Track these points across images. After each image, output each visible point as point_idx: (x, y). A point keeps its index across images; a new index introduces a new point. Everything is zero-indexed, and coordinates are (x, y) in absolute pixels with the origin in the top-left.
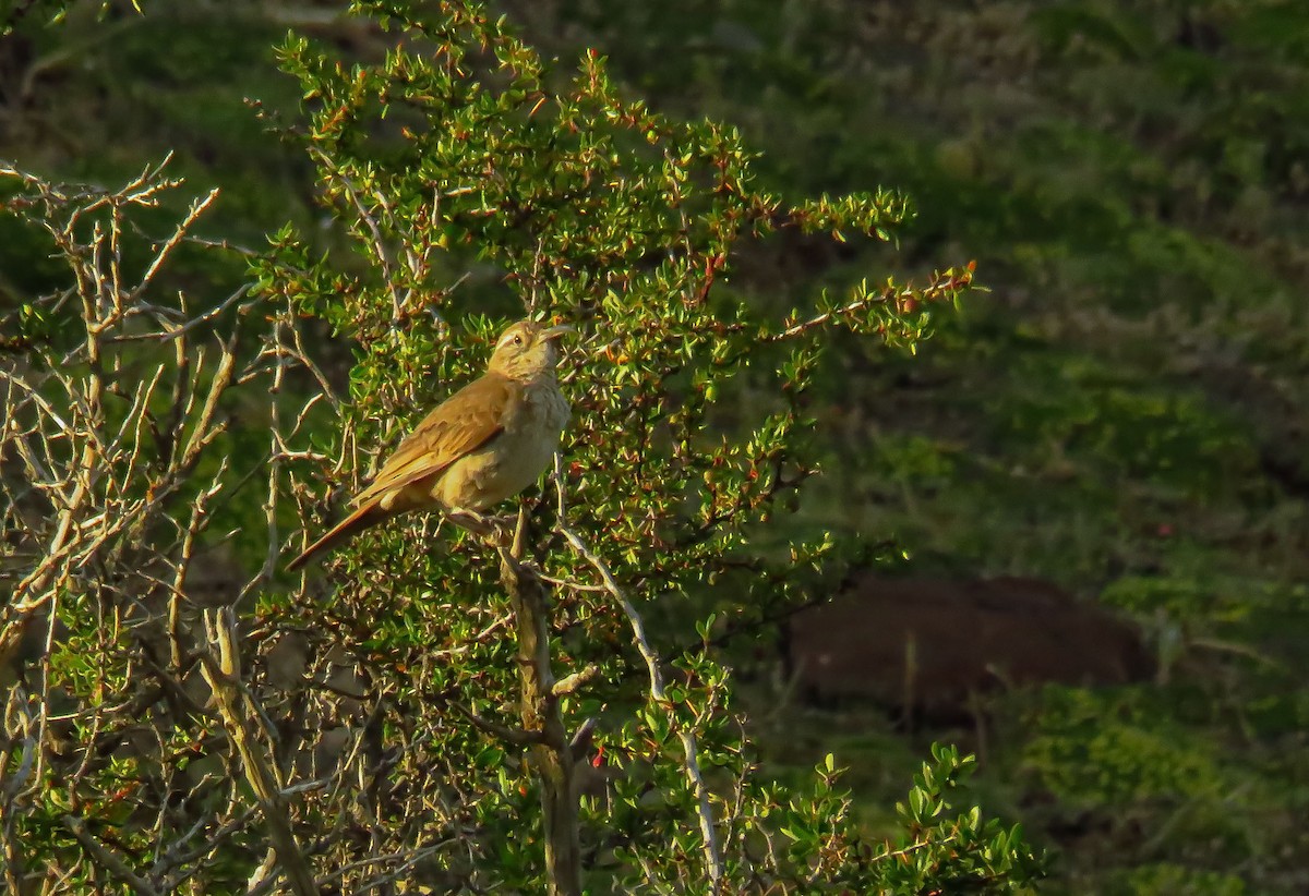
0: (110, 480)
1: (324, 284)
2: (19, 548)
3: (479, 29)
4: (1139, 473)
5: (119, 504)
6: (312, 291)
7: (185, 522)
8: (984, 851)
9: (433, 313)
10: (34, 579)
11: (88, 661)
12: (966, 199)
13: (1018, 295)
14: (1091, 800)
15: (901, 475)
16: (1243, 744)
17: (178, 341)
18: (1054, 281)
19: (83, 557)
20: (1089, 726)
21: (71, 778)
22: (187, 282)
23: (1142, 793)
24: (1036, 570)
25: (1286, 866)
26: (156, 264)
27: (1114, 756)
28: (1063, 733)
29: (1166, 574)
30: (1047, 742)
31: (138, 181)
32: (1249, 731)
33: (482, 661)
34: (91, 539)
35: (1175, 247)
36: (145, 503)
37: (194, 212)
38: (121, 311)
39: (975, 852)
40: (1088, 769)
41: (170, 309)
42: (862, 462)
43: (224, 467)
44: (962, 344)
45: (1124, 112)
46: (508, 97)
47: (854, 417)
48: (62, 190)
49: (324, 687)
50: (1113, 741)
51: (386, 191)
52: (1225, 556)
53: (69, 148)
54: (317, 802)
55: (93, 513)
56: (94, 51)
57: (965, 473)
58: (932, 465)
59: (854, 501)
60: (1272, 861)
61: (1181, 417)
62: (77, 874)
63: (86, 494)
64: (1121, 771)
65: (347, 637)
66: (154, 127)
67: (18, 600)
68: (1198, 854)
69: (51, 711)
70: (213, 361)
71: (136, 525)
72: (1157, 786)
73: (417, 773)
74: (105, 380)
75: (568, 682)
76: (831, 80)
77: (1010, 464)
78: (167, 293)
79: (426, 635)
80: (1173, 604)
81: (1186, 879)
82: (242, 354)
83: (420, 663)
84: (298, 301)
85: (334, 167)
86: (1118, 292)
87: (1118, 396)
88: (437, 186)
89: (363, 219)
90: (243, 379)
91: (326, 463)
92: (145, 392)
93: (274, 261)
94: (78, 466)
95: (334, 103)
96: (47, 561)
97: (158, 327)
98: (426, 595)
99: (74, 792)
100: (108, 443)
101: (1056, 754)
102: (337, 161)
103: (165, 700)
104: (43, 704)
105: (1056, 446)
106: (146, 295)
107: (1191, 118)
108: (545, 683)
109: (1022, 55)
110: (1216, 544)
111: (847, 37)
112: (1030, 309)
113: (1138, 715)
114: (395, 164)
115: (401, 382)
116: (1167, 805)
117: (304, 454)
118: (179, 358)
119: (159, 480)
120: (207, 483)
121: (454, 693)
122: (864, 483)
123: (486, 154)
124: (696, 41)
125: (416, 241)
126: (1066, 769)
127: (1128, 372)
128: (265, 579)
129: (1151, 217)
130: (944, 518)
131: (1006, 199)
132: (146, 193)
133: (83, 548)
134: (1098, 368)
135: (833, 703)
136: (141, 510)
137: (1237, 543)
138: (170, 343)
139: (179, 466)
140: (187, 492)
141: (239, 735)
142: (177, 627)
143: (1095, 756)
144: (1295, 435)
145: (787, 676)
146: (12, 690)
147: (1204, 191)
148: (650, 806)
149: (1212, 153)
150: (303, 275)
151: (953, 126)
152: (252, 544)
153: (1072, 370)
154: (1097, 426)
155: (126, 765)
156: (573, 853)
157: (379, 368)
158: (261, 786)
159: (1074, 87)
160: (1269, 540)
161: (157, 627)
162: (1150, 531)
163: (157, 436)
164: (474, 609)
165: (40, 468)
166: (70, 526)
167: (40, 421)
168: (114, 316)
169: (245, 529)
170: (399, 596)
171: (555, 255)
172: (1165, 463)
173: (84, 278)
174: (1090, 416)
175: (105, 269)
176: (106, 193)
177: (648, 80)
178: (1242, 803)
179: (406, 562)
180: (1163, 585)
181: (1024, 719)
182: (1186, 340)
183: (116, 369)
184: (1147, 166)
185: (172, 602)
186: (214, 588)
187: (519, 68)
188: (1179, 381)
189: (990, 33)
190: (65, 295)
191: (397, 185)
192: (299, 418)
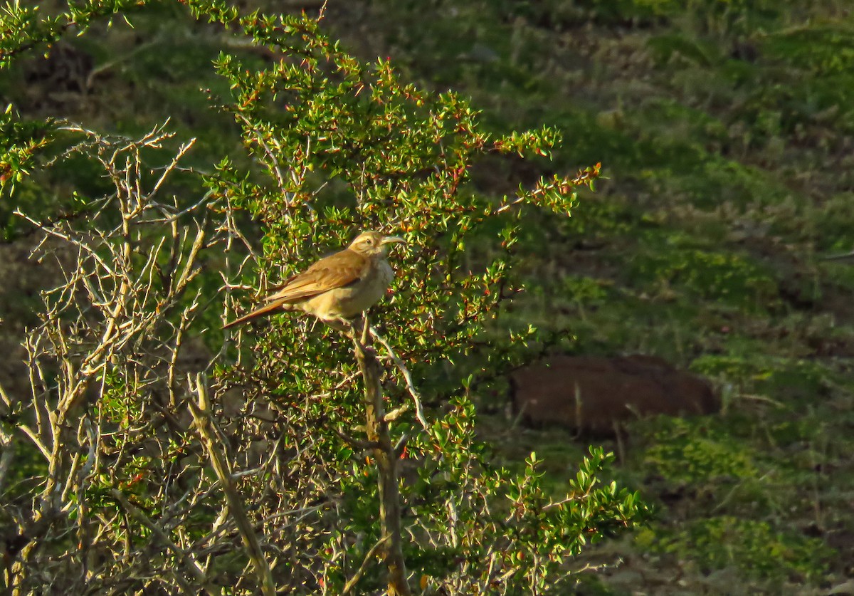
0: (136, 301)
1: (248, 191)
2: (85, 339)
3: (325, 49)
4: (711, 297)
5: (141, 315)
6: (241, 194)
7: (177, 325)
8: (619, 506)
9: (309, 207)
10: (93, 356)
11: (119, 403)
12: (614, 144)
13: (643, 197)
14: (683, 481)
15: (577, 298)
16: (769, 449)
17: (173, 224)
18: (663, 190)
19: (121, 345)
20: (683, 439)
21: (112, 468)
22: (178, 191)
23: (713, 476)
24: (653, 351)
25: (793, 517)
26: (161, 181)
27: (697, 455)
28: (668, 442)
29: (726, 354)
30: (660, 448)
31: (151, 134)
32: (772, 441)
33: (338, 401)
34: (125, 334)
35: (731, 170)
36: (155, 314)
37: (182, 151)
38: (142, 207)
39: (614, 507)
40: (682, 462)
41: (169, 206)
42: (556, 291)
43: (199, 294)
44: (611, 225)
45: (702, 96)
46: (343, 86)
47: (551, 266)
48: (107, 139)
49: (252, 416)
50: (697, 447)
51: (279, 138)
52: (760, 343)
53: (113, 115)
54: (249, 480)
55: (126, 319)
56: (127, 62)
57: (613, 297)
58: (595, 292)
59: (551, 312)
60: (785, 514)
61: (734, 265)
62: (116, 521)
63: (122, 309)
64: (701, 463)
65: (264, 388)
66: (160, 104)
67: (84, 369)
68: (744, 511)
69: (104, 431)
70: (193, 234)
71: (150, 327)
72: (721, 472)
73: (305, 463)
74: (132, 246)
75: (393, 414)
76: (540, 77)
77: (639, 292)
78: (168, 196)
79: (308, 386)
80: (729, 370)
81: (737, 524)
82: (209, 230)
83: (305, 401)
84: (234, 200)
85: (251, 126)
86: (699, 196)
87: (700, 254)
88: (309, 135)
89: (268, 154)
90: (210, 244)
91: (251, 291)
92: (155, 252)
93: (219, 179)
94: (118, 293)
95: (247, 91)
96: (100, 347)
97: (162, 215)
98: (307, 364)
99: (113, 476)
100: (134, 281)
101: (665, 455)
102: (252, 122)
103: (166, 424)
104: (99, 427)
105: (664, 282)
106: (156, 198)
107: (739, 99)
108: (380, 415)
109: (646, 63)
110: (754, 337)
111: (547, 54)
112: (650, 205)
113: (710, 432)
114: (283, 124)
115: (290, 245)
116: (727, 483)
117: (238, 286)
118: (174, 233)
119: (163, 301)
120: (190, 303)
121: (324, 419)
122: (557, 303)
123: (333, 118)
124: (463, 56)
125: (297, 166)
126: (670, 463)
127: (706, 241)
128: (222, 356)
129: (717, 154)
130: (601, 322)
131: (636, 144)
132: (155, 141)
133: (120, 340)
134: (688, 238)
135: (538, 426)
136: (153, 318)
137: (766, 336)
138: (169, 224)
139: (174, 293)
140: (179, 308)
141: (209, 444)
142: (173, 383)
143: (686, 455)
144: (798, 276)
145: (515, 411)
146: (81, 419)
147: (747, 139)
148: (438, 482)
149: (752, 118)
150: (236, 186)
151: (607, 103)
152: (216, 337)
153: (673, 240)
154: (687, 270)
155: (141, 460)
156: (396, 509)
157: (277, 237)
158: (222, 472)
159: (674, 81)
160: (783, 334)
161: (163, 384)
162: (717, 329)
163: (162, 276)
164: (334, 372)
165: (96, 295)
166: (114, 327)
167: (97, 268)
168: (138, 210)
169: (211, 328)
170: (292, 365)
171: (373, 173)
172: (725, 291)
173: (121, 188)
174: (683, 266)
175: (132, 183)
176: (132, 141)
177: (436, 78)
178: (769, 481)
179: (295, 346)
180: (724, 359)
181: (646, 435)
182: (737, 223)
183: (139, 239)
184: (714, 125)
185: (170, 370)
186: (194, 362)
187: (348, 70)
188: (732, 246)
189: (627, 51)
190: (110, 198)
191: (284, 135)
192: (241, 267)
